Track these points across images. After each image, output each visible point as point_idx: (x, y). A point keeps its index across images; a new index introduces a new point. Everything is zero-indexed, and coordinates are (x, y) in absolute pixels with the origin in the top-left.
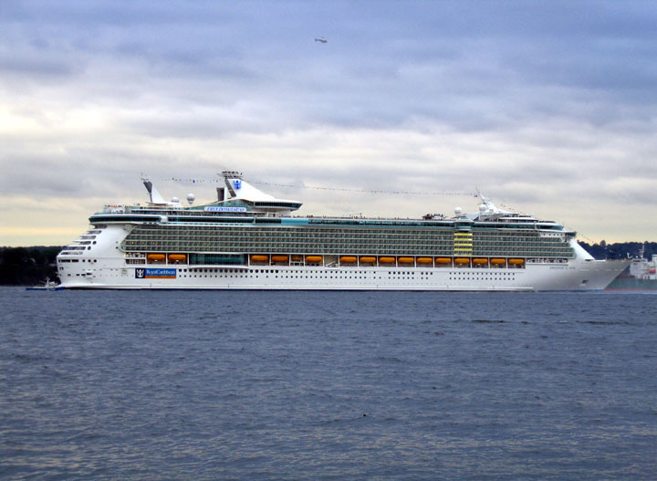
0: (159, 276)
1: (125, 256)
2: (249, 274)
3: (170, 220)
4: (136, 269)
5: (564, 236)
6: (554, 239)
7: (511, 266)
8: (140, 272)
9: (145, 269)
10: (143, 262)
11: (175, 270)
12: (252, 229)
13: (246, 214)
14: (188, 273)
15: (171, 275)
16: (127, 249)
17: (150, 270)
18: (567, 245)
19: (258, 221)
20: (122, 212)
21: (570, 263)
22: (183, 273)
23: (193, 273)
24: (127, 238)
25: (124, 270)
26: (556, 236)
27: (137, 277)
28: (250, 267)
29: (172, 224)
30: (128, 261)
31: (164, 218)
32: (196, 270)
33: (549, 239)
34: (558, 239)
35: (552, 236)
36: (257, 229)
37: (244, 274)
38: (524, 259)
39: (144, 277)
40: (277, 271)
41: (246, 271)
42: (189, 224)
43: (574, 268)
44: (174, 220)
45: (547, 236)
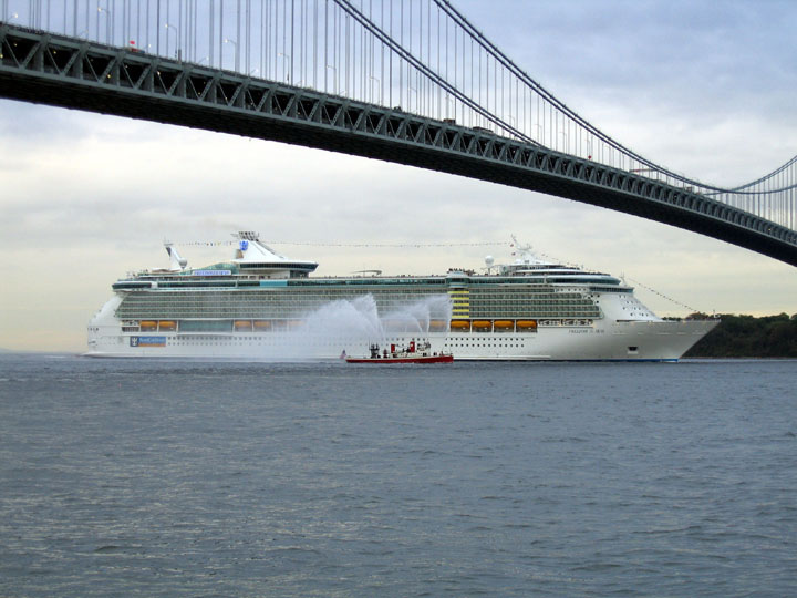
0: (151, 344)
1: (121, 324)
2: (233, 341)
3: (160, 285)
4: (132, 337)
5: (588, 290)
6: (574, 296)
7: (520, 329)
8: (135, 340)
9: (138, 338)
10: (137, 329)
11: (164, 338)
12: (234, 293)
13: (230, 277)
14: (176, 341)
15: (160, 342)
16: (123, 316)
17: (144, 338)
18: (592, 302)
19: (240, 285)
20: (131, 279)
21: (595, 325)
22: (172, 341)
23: (181, 341)
24: (122, 304)
25: (121, 339)
26: (577, 292)
27: (131, 345)
28: (235, 334)
29: (163, 290)
30: (124, 329)
31: (154, 284)
32: (183, 337)
33: (568, 296)
34: (580, 296)
35: (572, 291)
36: (241, 293)
37: (228, 341)
38: (535, 321)
39: (137, 345)
40: (260, 338)
41: (230, 338)
42: (177, 290)
43: (603, 331)
44: (165, 286)
45: (566, 291)
